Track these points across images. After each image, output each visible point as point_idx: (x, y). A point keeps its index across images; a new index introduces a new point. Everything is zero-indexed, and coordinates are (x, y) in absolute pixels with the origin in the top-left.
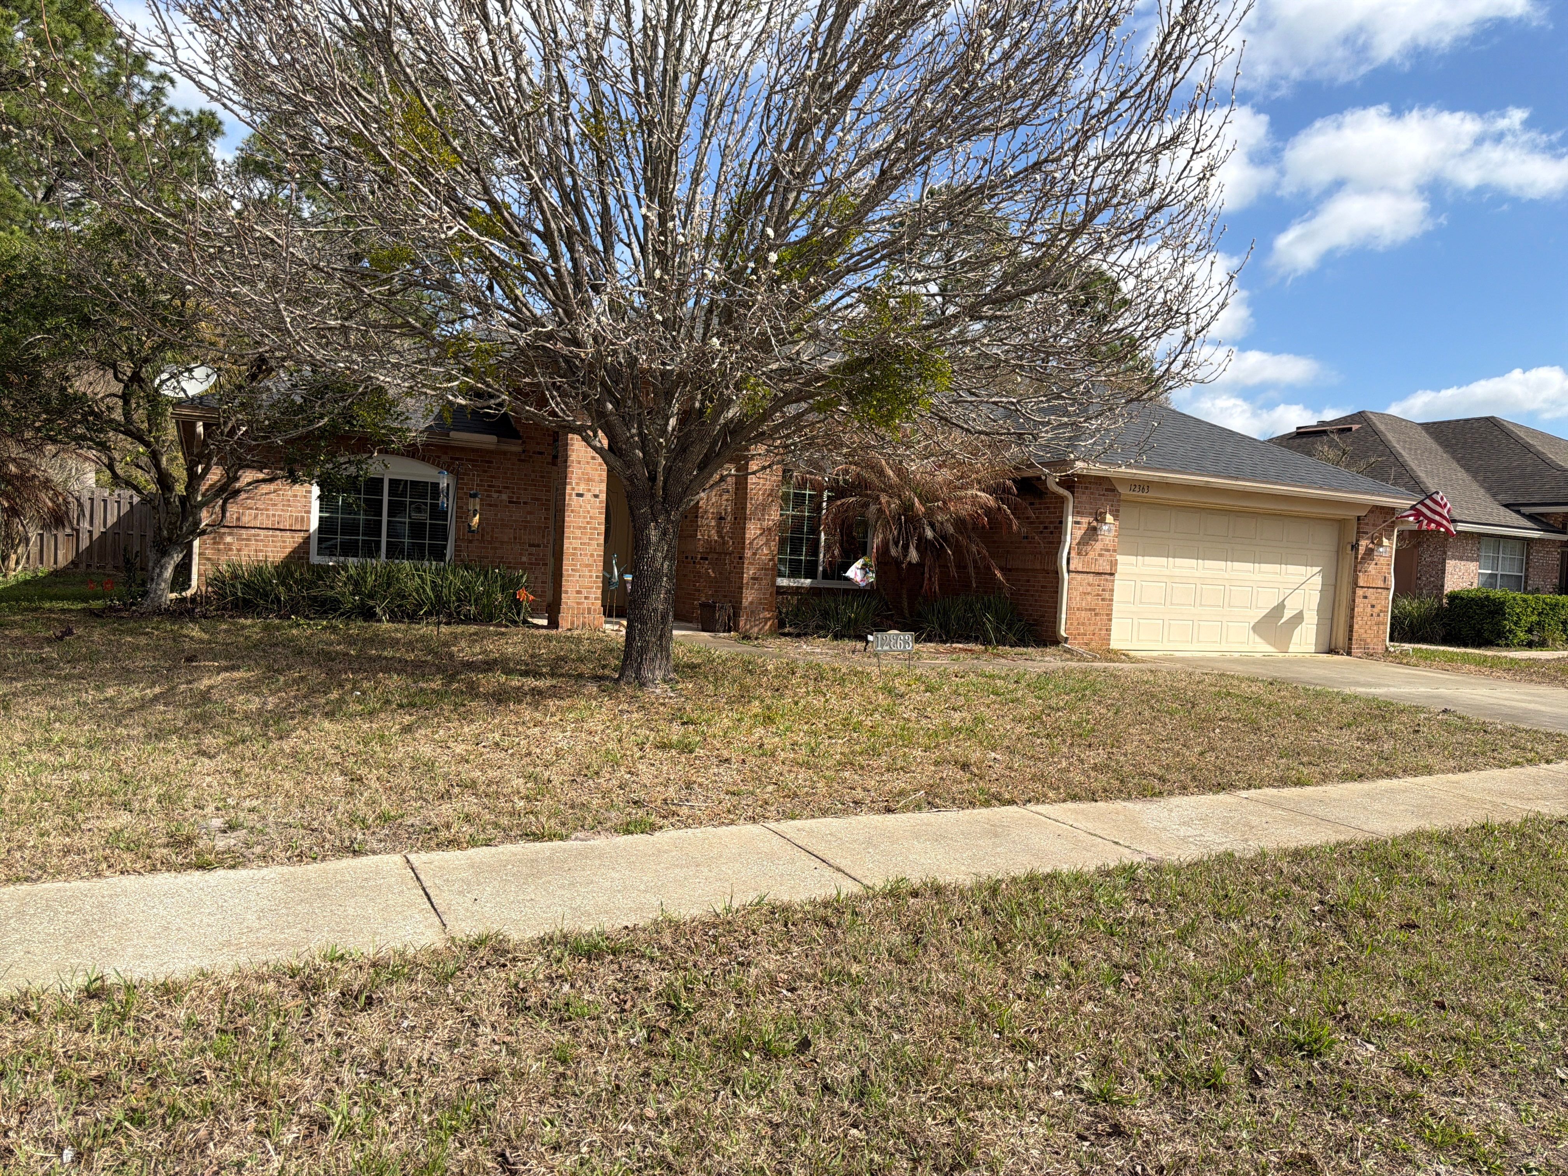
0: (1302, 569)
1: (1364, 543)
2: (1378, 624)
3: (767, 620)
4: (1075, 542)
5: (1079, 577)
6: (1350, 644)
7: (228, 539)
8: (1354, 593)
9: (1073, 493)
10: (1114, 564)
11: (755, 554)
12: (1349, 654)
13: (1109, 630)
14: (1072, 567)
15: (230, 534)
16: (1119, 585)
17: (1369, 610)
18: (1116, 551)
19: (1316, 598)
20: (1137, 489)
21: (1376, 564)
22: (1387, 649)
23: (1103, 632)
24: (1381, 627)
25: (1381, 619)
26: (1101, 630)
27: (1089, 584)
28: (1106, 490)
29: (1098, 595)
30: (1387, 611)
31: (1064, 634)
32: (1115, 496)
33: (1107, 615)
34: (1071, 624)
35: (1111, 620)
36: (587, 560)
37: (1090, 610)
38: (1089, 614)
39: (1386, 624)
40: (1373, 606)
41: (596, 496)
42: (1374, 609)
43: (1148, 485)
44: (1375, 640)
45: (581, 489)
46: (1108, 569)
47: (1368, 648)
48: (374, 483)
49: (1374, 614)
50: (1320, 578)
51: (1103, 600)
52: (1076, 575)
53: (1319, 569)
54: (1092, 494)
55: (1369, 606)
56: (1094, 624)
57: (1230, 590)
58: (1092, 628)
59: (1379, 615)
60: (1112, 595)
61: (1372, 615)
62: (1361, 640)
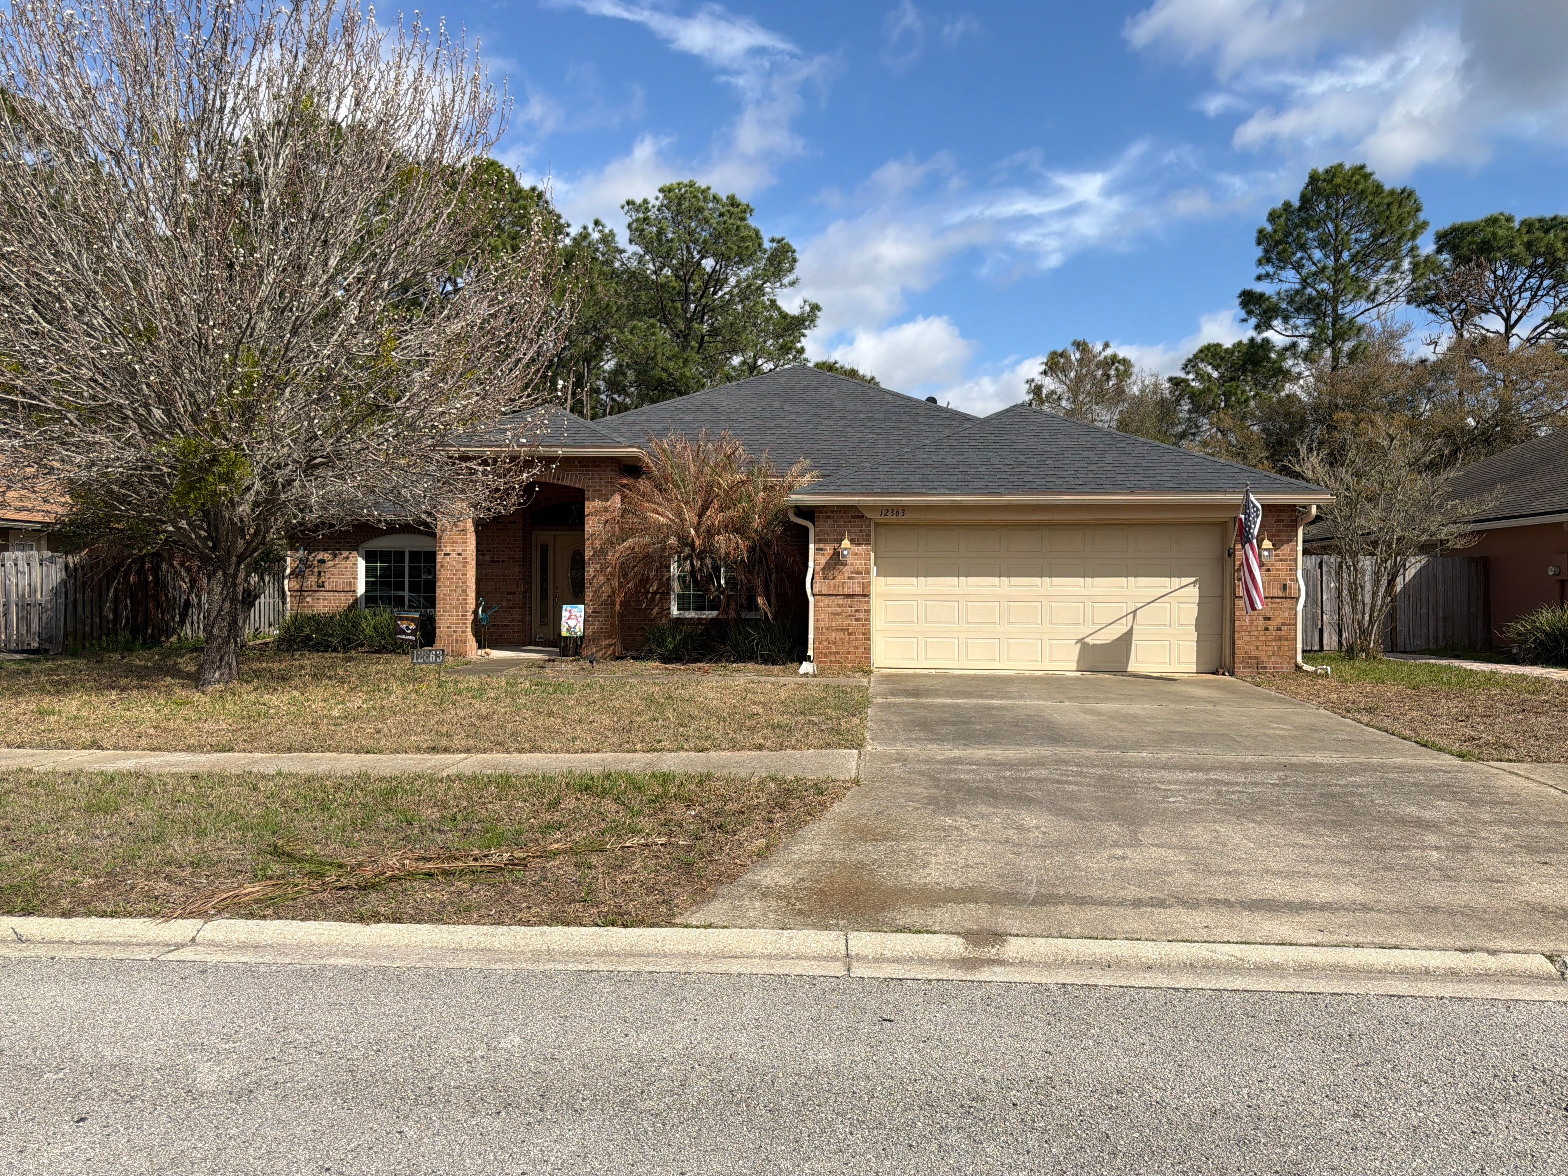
0: (1166, 581)
2: (1280, 639)
3: (609, 646)
4: (817, 568)
5: (827, 600)
6: (1233, 662)
7: (307, 600)
8: (1234, 604)
9: (813, 523)
10: (866, 586)
12: (1232, 674)
13: (868, 649)
14: (816, 591)
15: (308, 596)
16: (875, 605)
17: (1261, 623)
18: (869, 573)
19: (1191, 612)
20: (890, 513)
21: (1268, 570)
22: (1298, 668)
23: (861, 651)
24: (1285, 643)
25: (1283, 633)
26: (857, 648)
27: (838, 606)
28: (852, 517)
29: (850, 616)
30: (1296, 624)
31: (810, 653)
32: (864, 522)
33: (864, 634)
34: (820, 643)
35: (869, 639)
36: (454, 603)
37: (842, 630)
38: (841, 634)
39: (1295, 639)
40: (1267, 619)
41: (459, 554)
42: (1269, 623)
43: (903, 509)
44: (1276, 658)
45: (448, 550)
46: (859, 591)
47: (1265, 668)
48: (400, 555)
49: (1270, 628)
50: (1197, 590)
51: (857, 620)
52: (823, 598)
53: (1193, 579)
54: (835, 521)
55: (1261, 618)
56: (849, 643)
57: (1051, 607)
58: (846, 647)
59: (1279, 629)
60: (869, 616)
61: (1267, 629)
62: (1250, 658)
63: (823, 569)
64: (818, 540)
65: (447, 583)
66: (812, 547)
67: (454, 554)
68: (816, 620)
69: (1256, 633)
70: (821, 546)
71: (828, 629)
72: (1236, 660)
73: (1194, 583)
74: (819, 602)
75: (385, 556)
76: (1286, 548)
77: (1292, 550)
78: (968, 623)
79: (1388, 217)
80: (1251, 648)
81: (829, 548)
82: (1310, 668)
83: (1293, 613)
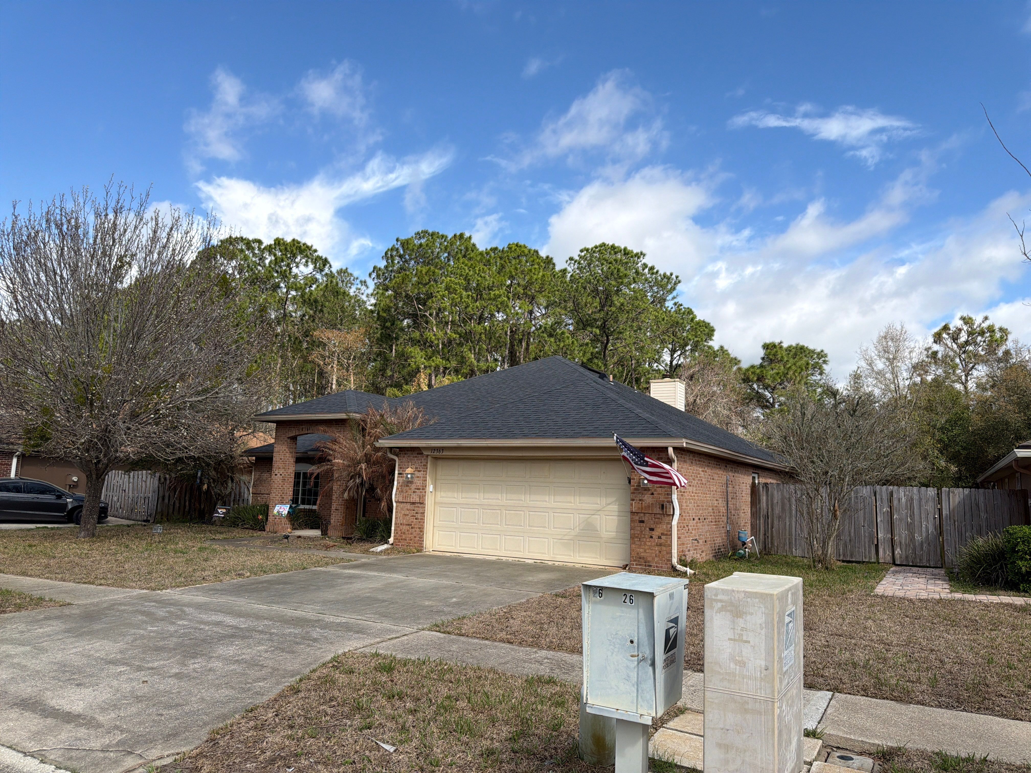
0: (596, 499)
1: (636, 478)
2: (659, 545)
4: (399, 486)
5: (402, 505)
8: (631, 517)
9: (398, 458)
10: (423, 495)
12: (629, 569)
13: (421, 538)
14: (397, 499)
17: (647, 532)
19: (614, 522)
20: (436, 451)
21: (652, 494)
22: (674, 568)
23: (418, 539)
24: (664, 548)
25: (663, 541)
26: (415, 537)
28: (417, 454)
29: (413, 516)
30: (672, 535)
31: (391, 539)
32: (423, 457)
33: (419, 528)
34: (397, 533)
35: (422, 531)
37: (408, 525)
38: (407, 527)
39: (671, 546)
40: (652, 530)
42: (653, 533)
43: (443, 448)
44: (658, 559)
47: (650, 566)
49: (654, 537)
50: (618, 507)
51: (416, 519)
53: (614, 499)
54: (408, 456)
55: (648, 529)
56: (411, 534)
58: (410, 536)
59: (659, 538)
60: (423, 516)
61: (651, 537)
62: (640, 558)
63: (402, 486)
64: (400, 468)
66: (397, 472)
68: (396, 518)
69: (645, 540)
70: (401, 472)
71: (401, 524)
72: (631, 559)
73: (614, 501)
74: (398, 506)
78: (483, 523)
80: (641, 550)
81: (405, 473)
83: (669, 526)
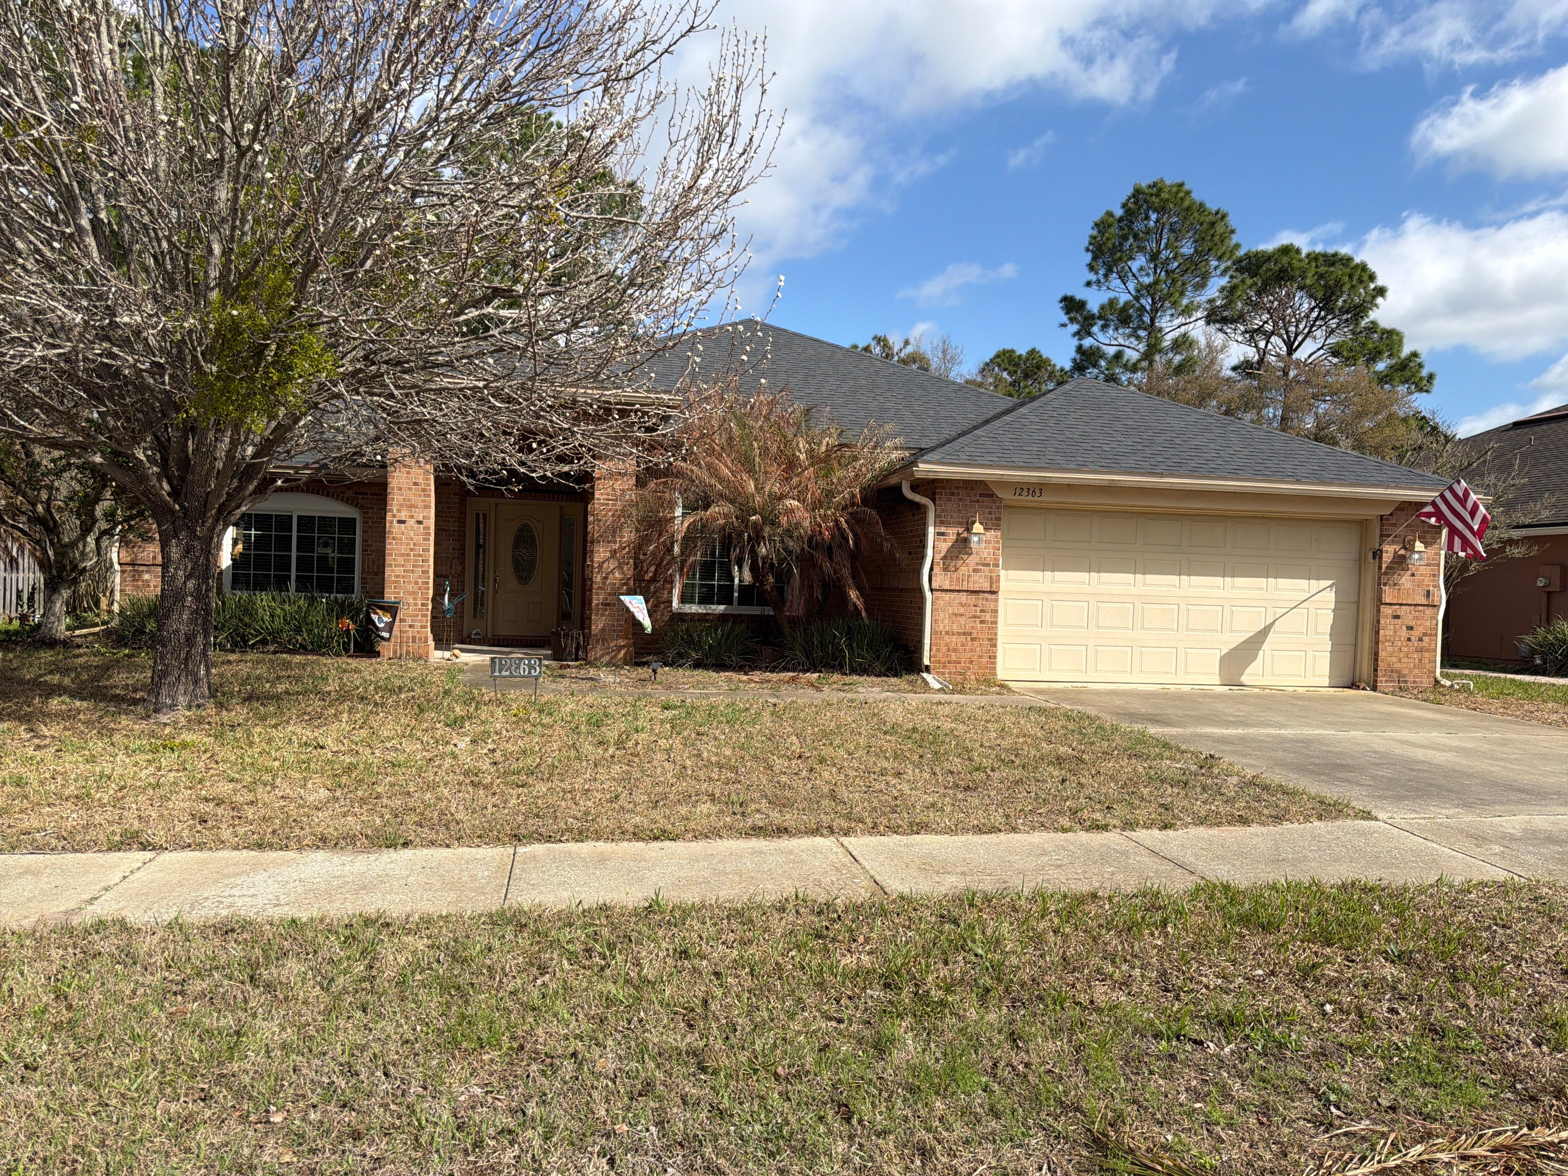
0: (1303, 583)
1: (1389, 551)
2: (1421, 650)
3: (620, 648)
4: (938, 557)
5: (947, 596)
6: (1376, 676)
7: (146, 577)
8: (1379, 611)
9: (934, 500)
10: (995, 580)
11: (606, 578)
12: (1374, 689)
13: (993, 657)
14: (935, 585)
15: (148, 572)
16: (1004, 603)
17: (1404, 633)
18: (997, 565)
19: (1327, 619)
20: (1025, 493)
21: (1413, 575)
22: (1437, 682)
23: (985, 660)
24: (1426, 655)
25: (1424, 644)
26: (981, 657)
27: (961, 604)
28: (981, 495)
29: (975, 617)
30: (1436, 635)
31: (926, 661)
32: (994, 502)
33: (990, 640)
34: (938, 650)
35: (995, 646)
36: (411, 588)
37: (964, 634)
38: (962, 638)
39: (1435, 651)
40: (1410, 628)
41: (419, 522)
42: (1412, 632)
43: (1040, 487)
44: (1416, 671)
45: (403, 515)
46: (986, 586)
47: (1406, 682)
48: (284, 521)
49: (1413, 638)
50: (1333, 595)
51: (982, 622)
52: (943, 594)
53: (1330, 582)
54: (960, 500)
55: (1404, 628)
56: (971, 650)
57: (1188, 610)
58: (968, 655)
59: (1421, 640)
60: (996, 617)
61: (1409, 639)
62: (1392, 671)
63: (944, 558)
64: (939, 522)
65: (401, 560)
66: (931, 530)
67: (411, 522)
68: (934, 621)
69: (1399, 644)
70: (943, 530)
71: (947, 633)
72: (1379, 673)
73: (1331, 586)
74: (938, 598)
75: (261, 521)
76: (1431, 551)
77: (1436, 554)
78: (1098, 627)
79: (1213, 236)
80: (1394, 660)
81: (952, 532)
82: (1448, 683)
83: (1434, 622)
